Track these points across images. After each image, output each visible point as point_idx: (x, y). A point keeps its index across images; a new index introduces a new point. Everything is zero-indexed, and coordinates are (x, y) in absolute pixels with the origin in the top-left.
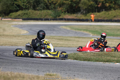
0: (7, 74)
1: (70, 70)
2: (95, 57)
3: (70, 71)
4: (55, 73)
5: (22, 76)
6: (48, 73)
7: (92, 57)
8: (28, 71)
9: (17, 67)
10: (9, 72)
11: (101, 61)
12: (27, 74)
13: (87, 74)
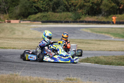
0: (26, 78)
1: (90, 74)
2: (117, 61)
3: (91, 76)
4: (75, 78)
5: (41, 80)
6: (68, 78)
7: (114, 61)
8: (47, 75)
9: (37, 72)
10: (28, 77)
12: (47, 79)
13: (108, 78)
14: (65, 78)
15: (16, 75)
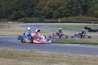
0: (11, 50)
1: (43, 48)
2: (57, 41)
5: (18, 51)
6: (31, 49)
7: (56, 41)
9: (17, 47)
11: (60, 43)
12: (21, 50)
13: (51, 50)
14: (30, 50)
15: (7, 49)
